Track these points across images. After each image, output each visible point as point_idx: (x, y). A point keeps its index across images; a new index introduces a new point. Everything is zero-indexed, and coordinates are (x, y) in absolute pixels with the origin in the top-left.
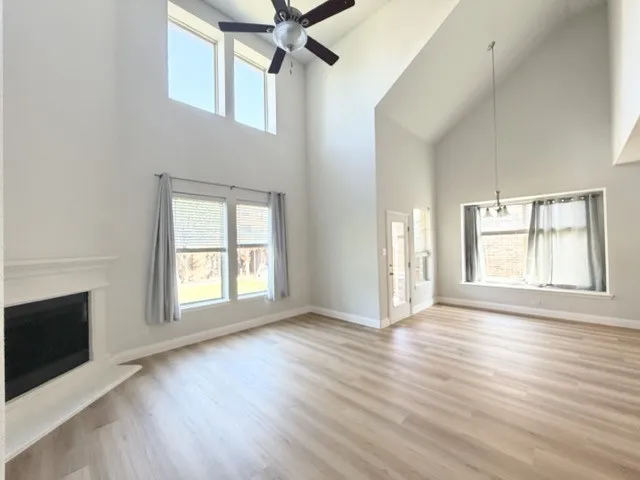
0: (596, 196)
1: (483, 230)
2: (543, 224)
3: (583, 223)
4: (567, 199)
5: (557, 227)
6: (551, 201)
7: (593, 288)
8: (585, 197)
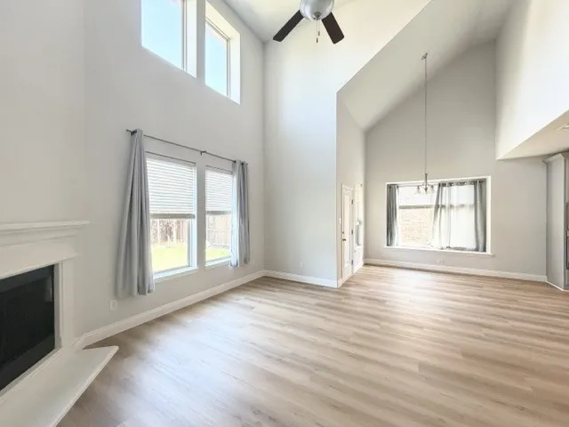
0: (482, 182)
1: (401, 205)
2: (445, 201)
3: (473, 202)
4: (462, 183)
5: (455, 203)
6: (451, 184)
7: (477, 250)
8: (474, 182)
